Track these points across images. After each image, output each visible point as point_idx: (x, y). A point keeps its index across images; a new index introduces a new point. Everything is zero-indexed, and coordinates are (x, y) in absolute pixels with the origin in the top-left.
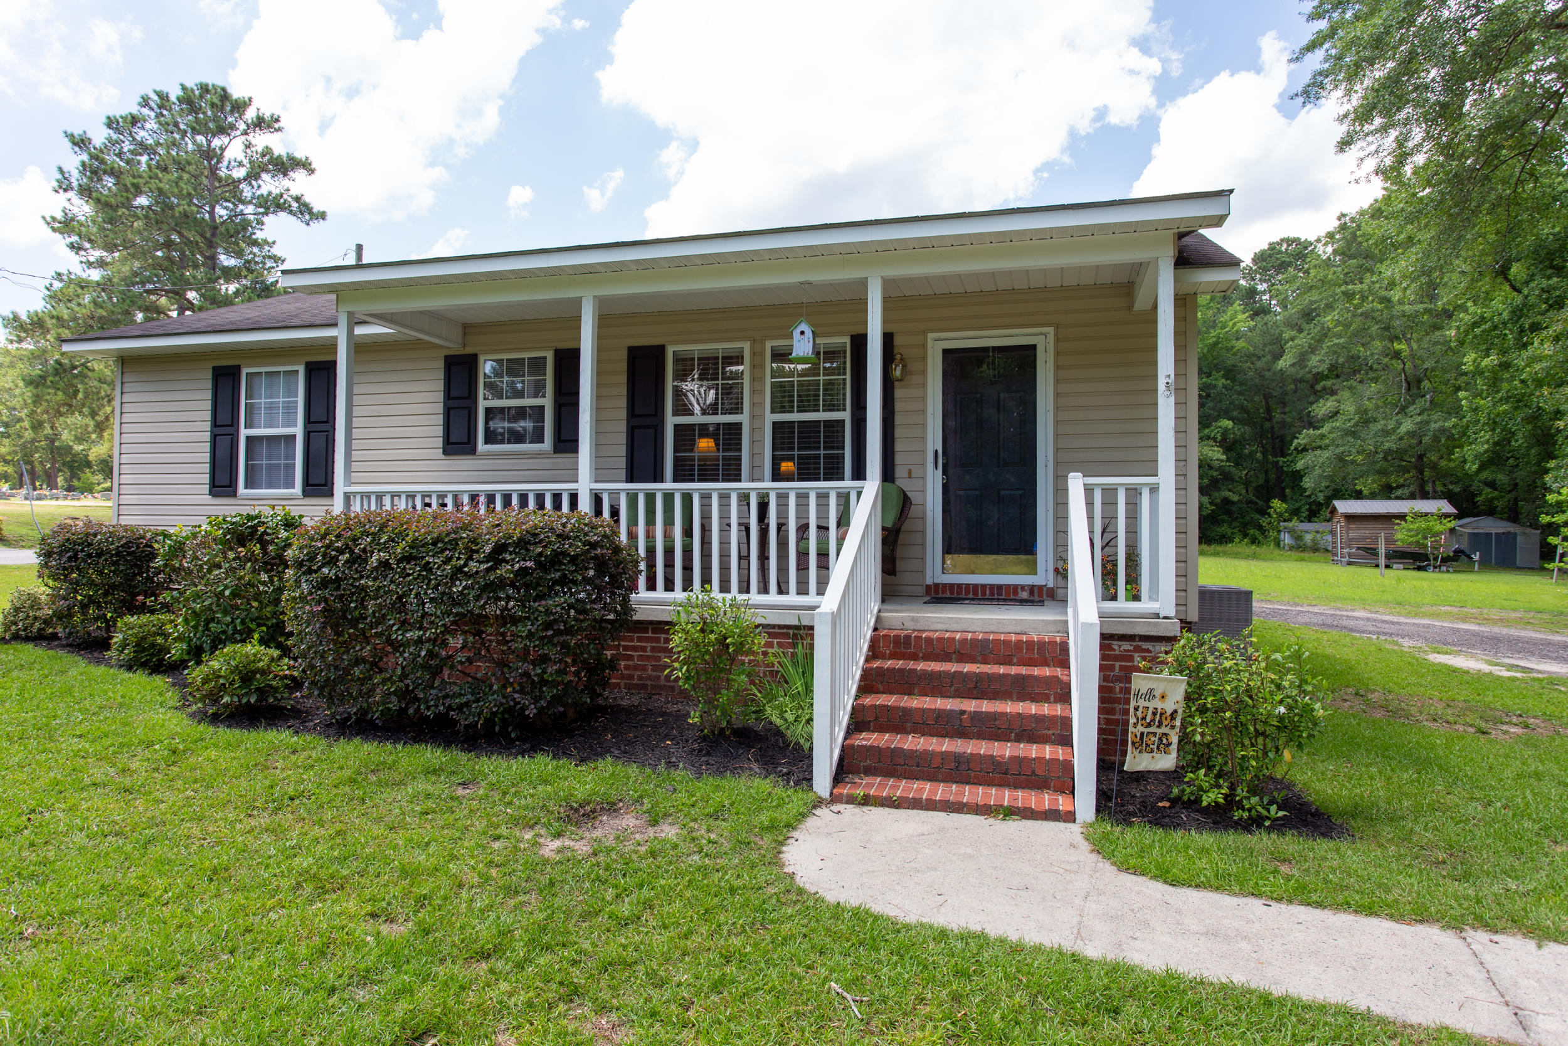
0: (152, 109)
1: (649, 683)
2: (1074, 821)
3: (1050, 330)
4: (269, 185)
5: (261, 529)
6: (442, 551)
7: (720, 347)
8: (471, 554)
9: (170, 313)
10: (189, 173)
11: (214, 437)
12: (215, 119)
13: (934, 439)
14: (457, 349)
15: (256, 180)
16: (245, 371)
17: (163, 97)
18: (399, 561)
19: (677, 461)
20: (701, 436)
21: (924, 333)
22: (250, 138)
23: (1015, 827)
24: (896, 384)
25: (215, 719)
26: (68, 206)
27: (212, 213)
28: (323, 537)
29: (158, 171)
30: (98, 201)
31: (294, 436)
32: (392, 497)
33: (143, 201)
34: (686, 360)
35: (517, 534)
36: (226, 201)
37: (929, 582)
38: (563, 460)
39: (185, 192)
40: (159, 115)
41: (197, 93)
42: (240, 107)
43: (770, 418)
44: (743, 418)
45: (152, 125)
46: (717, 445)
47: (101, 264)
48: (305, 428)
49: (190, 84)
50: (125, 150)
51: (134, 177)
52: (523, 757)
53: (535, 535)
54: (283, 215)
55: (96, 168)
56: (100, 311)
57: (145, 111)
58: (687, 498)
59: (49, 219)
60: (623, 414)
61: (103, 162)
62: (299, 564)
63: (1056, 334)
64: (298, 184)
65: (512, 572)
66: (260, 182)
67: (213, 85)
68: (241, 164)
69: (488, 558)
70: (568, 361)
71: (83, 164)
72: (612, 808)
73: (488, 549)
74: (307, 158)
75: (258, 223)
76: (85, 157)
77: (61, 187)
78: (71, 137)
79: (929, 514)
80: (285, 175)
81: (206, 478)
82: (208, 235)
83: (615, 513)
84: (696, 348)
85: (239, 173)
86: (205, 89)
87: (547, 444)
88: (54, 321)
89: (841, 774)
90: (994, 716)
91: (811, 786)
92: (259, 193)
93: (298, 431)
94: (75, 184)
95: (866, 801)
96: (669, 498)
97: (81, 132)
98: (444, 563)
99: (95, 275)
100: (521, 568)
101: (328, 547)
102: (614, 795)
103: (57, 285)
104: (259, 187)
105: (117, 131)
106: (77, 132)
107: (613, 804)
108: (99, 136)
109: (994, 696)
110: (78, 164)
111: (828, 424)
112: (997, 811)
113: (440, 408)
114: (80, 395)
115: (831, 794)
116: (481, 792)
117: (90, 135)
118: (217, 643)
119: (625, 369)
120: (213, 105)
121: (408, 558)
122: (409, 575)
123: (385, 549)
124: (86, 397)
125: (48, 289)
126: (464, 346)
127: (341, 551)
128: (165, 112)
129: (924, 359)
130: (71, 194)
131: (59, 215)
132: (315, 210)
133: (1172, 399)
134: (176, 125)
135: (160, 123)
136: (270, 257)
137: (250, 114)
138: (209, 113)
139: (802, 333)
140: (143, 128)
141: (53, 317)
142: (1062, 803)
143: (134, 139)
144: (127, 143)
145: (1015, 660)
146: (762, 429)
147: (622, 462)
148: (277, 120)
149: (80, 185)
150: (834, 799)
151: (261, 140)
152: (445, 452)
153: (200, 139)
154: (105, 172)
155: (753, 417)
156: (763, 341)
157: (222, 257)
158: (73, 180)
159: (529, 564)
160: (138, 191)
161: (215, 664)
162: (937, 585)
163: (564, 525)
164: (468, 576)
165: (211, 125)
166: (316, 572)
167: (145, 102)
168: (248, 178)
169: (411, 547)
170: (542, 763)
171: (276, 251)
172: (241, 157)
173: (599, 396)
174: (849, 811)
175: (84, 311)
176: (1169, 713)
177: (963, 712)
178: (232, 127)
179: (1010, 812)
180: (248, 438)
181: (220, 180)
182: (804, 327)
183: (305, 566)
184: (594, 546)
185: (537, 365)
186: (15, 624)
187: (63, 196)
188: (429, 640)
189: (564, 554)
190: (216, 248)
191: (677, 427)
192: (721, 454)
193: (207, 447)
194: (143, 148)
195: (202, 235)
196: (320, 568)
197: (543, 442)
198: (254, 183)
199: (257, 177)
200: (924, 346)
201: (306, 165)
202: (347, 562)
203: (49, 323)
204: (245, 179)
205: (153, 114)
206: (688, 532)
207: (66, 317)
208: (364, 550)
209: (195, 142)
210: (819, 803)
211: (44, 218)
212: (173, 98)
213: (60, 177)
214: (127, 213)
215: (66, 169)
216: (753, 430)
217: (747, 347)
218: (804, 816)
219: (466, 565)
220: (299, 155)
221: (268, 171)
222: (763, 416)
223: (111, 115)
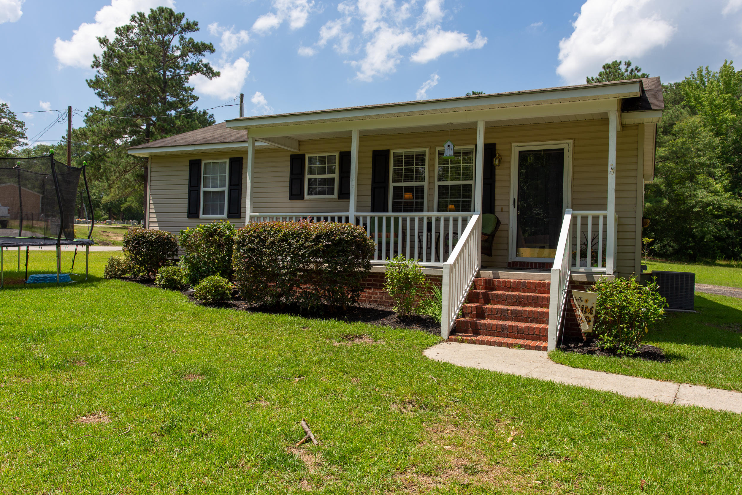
0: (136, 22)
1: (378, 300)
2: (547, 351)
3: (571, 141)
4: (191, 59)
5: (219, 230)
6: (295, 238)
7: (414, 150)
8: (306, 239)
9: (142, 127)
10: (153, 54)
11: (190, 192)
12: (167, 26)
13: (514, 194)
14: (295, 152)
15: (186, 57)
16: (203, 162)
17: (141, 15)
18: (279, 242)
19: (394, 203)
20: (406, 192)
21: (510, 143)
22: (183, 34)
23: (522, 351)
24: (496, 167)
25: (204, 304)
26: (98, 74)
27: (164, 75)
28: (249, 232)
29: (139, 55)
30: (112, 71)
31: (224, 192)
32: (264, 218)
33: (132, 70)
34: (399, 156)
35: (325, 231)
36: (171, 68)
37: (510, 260)
38: (342, 202)
39: (152, 65)
40: (139, 26)
41: (158, 12)
42: (179, 18)
43: (437, 183)
44: (425, 184)
45: (136, 30)
46: (413, 196)
47: (112, 103)
48: (229, 187)
49: (155, 8)
50: (124, 44)
51: (128, 58)
52: (326, 320)
53: (332, 232)
54: (199, 74)
55: (109, 55)
56: (113, 127)
57: (133, 23)
58: (396, 219)
59: (89, 81)
60: (370, 182)
61: (114, 51)
62: (239, 243)
63: (574, 143)
64: (206, 58)
65: (323, 246)
66: (188, 57)
67: (166, 8)
68: (178, 48)
69: (313, 241)
70: (345, 157)
71: (105, 52)
72: (360, 337)
73: (313, 237)
74: (211, 44)
75: (186, 79)
76: (106, 49)
77: (95, 65)
78: (100, 39)
79: (511, 229)
80: (200, 53)
81: (186, 210)
82: (162, 86)
83: (365, 225)
84: (404, 151)
85: (178, 53)
86: (161, 10)
87: (336, 195)
88: (91, 133)
89: (453, 332)
90: (521, 312)
91: (440, 335)
92: (187, 63)
93: (226, 189)
94: (101, 63)
95: (462, 341)
96: (388, 219)
97: (104, 37)
98: (296, 242)
99: (108, 109)
100: (326, 245)
101: (250, 236)
102: (361, 332)
103: (90, 114)
104: (187, 60)
105: (121, 35)
106: (102, 36)
107: (361, 335)
108: (112, 38)
109: (525, 305)
110: (102, 53)
111: (465, 186)
112: (515, 346)
113: (288, 179)
114: (102, 170)
115: (448, 338)
116: (310, 329)
117: (108, 38)
118: (203, 275)
119: (371, 161)
120: (166, 19)
121: (282, 241)
122: (282, 247)
123: (273, 237)
124: (105, 171)
125: (86, 116)
126: (299, 150)
127: (255, 238)
128: (142, 23)
129: (510, 156)
130: (100, 69)
131: (94, 79)
132: (214, 71)
133: (614, 175)
134: (148, 30)
135: (140, 30)
136: (191, 97)
137: (184, 22)
138: (164, 23)
139: (449, 146)
140: (132, 32)
141: (90, 131)
142: (544, 344)
143: (128, 38)
144: (125, 41)
145: (537, 291)
146: (433, 189)
147: (369, 204)
148: (197, 25)
149: (103, 64)
150: (449, 340)
151: (188, 36)
152: (290, 199)
153: (160, 36)
154: (115, 56)
155: (429, 183)
156: (434, 148)
157: (169, 98)
158: (101, 61)
159: (329, 243)
160: (130, 64)
161: (205, 283)
162: (513, 262)
163: (343, 228)
164: (306, 247)
165: (165, 29)
166: (246, 246)
167: (133, 19)
168: (182, 56)
169: (283, 236)
170: (333, 322)
171: (194, 93)
172: (178, 44)
173: (359, 173)
174: (454, 344)
175: (105, 127)
176: (589, 308)
177: (508, 310)
178: (175, 29)
179: (521, 347)
180: (204, 192)
181: (168, 57)
182: (449, 143)
183: (241, 244)
184: (355, 237)
185: (332, 159)
186: (111, 272)
187: (95, 69)
188: (290, 273)
189: (343, 240)
190: (166, 93)
191: (394, 188)
192: (414, 200)
193: (187, 196)
194: (132, 42)
195: (160, 87)
196: (247, 244)
197: (333, 194)
198: (184, 58)
199: (186, 55)
200: (510, 150)
201: (210, 48)
202: (258, 242)
203: (89, 134)
204: (180, 57)
205: (137, 25)
206: (396, 236)
207: (96, 131)
208: (265, 237)
209: (156, 38)
210: (442, 341)
211: (87, 81)
212: (147, 16)
213: (94, 60)
214: (125, 77)
215: (97, 56)
216: (429, 189)
217: (427, 150)
218: (435, 344)
219: (305, 243)
220: (207, 42)
221: (191, 52)
222: (433, 183)
223: (118, 27)
